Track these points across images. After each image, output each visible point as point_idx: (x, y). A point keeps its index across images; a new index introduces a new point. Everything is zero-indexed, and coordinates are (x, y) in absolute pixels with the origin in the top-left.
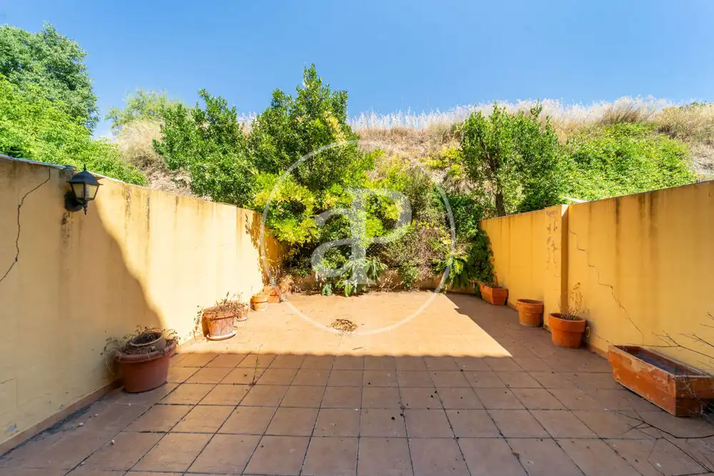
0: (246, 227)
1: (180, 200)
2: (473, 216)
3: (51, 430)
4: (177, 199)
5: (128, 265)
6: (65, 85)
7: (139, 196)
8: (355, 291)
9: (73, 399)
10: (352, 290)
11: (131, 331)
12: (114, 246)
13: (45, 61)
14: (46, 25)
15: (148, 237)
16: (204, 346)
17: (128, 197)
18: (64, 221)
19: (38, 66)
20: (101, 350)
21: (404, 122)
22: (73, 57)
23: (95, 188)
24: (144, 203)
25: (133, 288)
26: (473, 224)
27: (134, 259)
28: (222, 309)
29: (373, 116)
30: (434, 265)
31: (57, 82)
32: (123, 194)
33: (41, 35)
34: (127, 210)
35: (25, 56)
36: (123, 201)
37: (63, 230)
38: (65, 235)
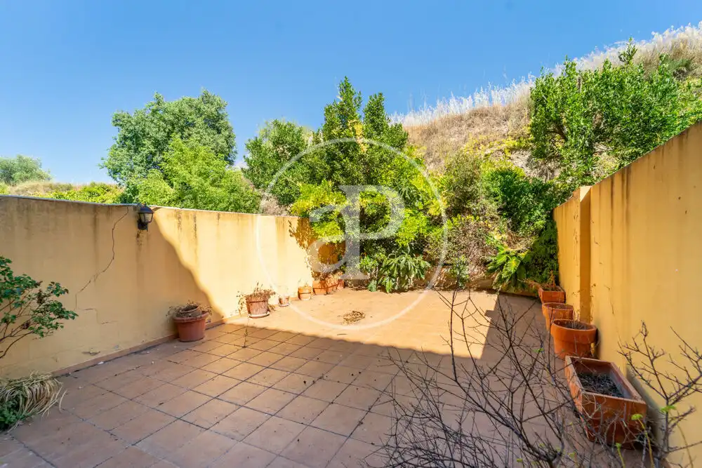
0: (290, 231)
1: (221, 216)
2: (541, 205)
3: (136, 353)
4: (219, 215)
5: (181, 260)
6: (215, 132)
7: (188, 217)
8: (396, 288)
9: (150, 339)
10: (394, 286)
11: (184, 303)
12: (171, 250)
13: (203, 116)
14: (202, 90)
15: (196, 243)
16: (245, 320)
17: (179, 218)
18: (138, 236)
19: (200, 121)
20: (166, 313)
21: (490, 100)
22: (220, 108)
23: (151, 215)
24: (191, 221)
25: (188, 276)
26: (542, 214)
27: (186, 257)
28: (255, 295)
29: (453, 101)
30: (486, 263)
31: (210, 130)
32: (176, 216)
33: (201, 98)
34: (179, 226)
35: (193, 116)
36: (176, 220)
37: (138, 241)
38: (139, 244)
